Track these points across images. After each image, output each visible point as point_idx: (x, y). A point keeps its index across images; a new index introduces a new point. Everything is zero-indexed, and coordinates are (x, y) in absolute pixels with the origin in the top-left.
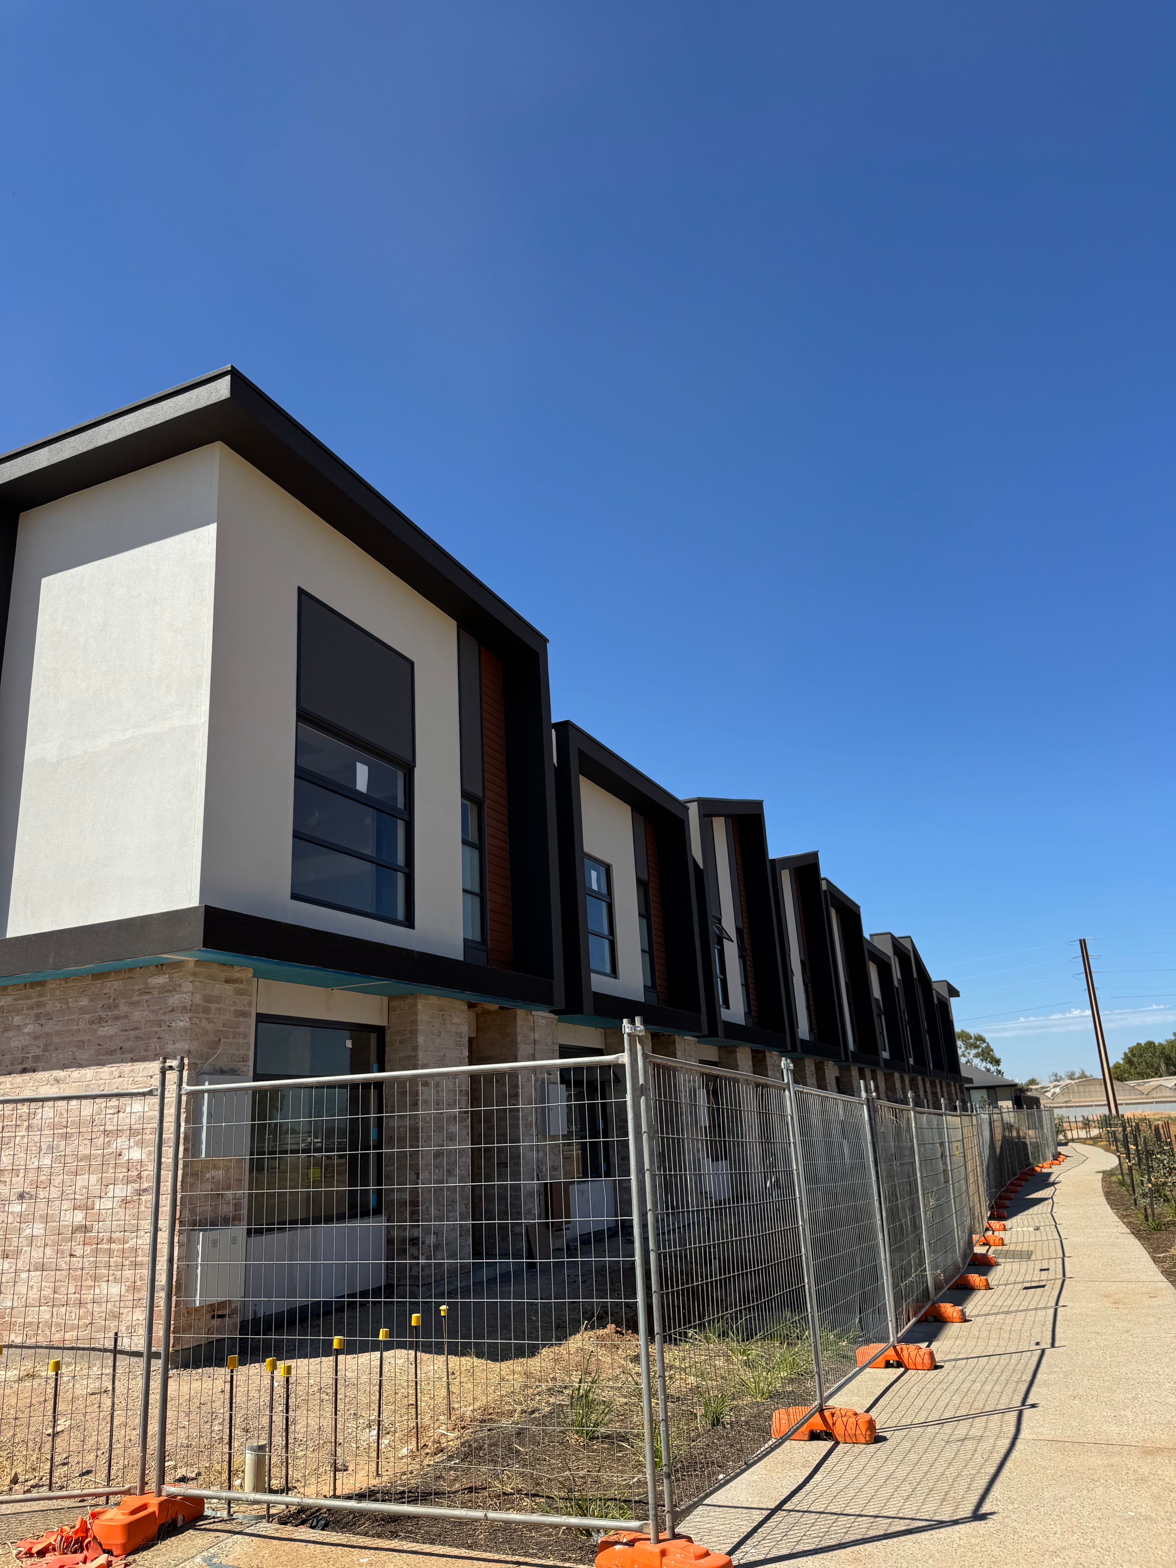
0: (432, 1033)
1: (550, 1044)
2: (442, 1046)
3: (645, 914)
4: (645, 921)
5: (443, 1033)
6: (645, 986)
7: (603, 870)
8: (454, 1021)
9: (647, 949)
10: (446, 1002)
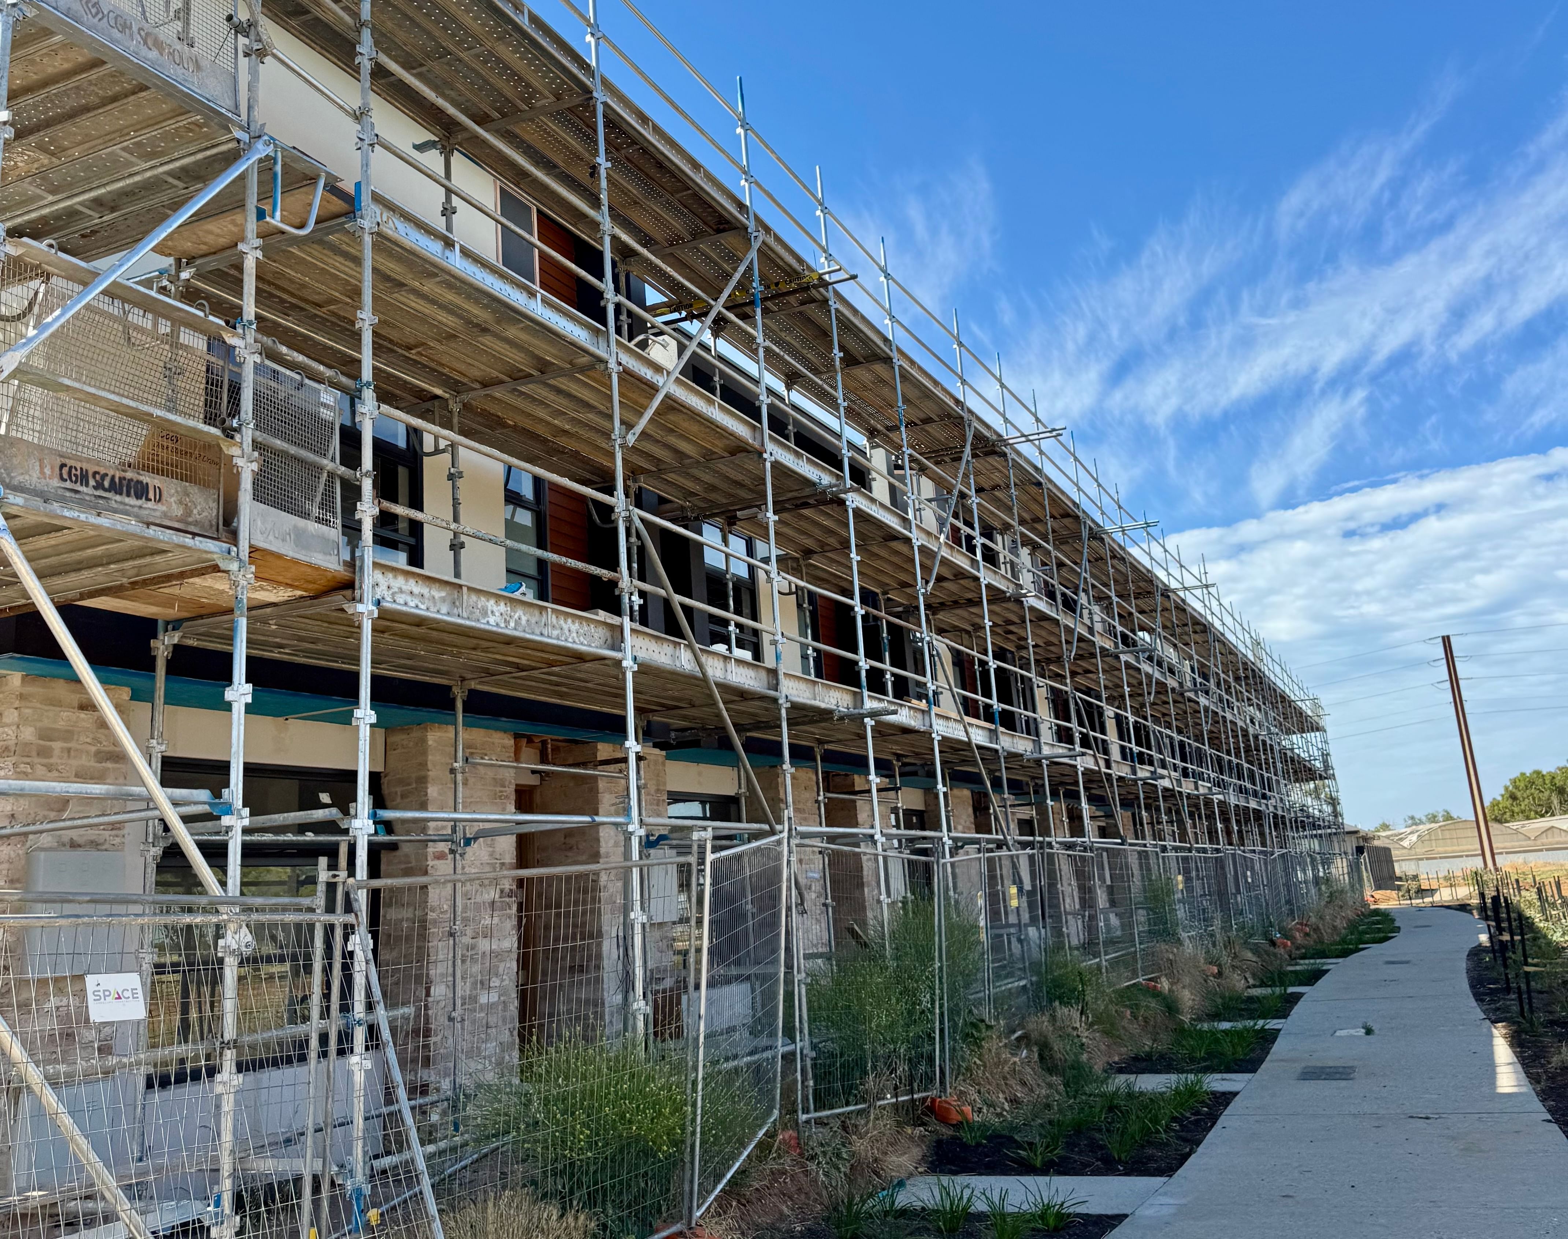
5: (471, 780)
8: (492, 762)
10: (477, 734)
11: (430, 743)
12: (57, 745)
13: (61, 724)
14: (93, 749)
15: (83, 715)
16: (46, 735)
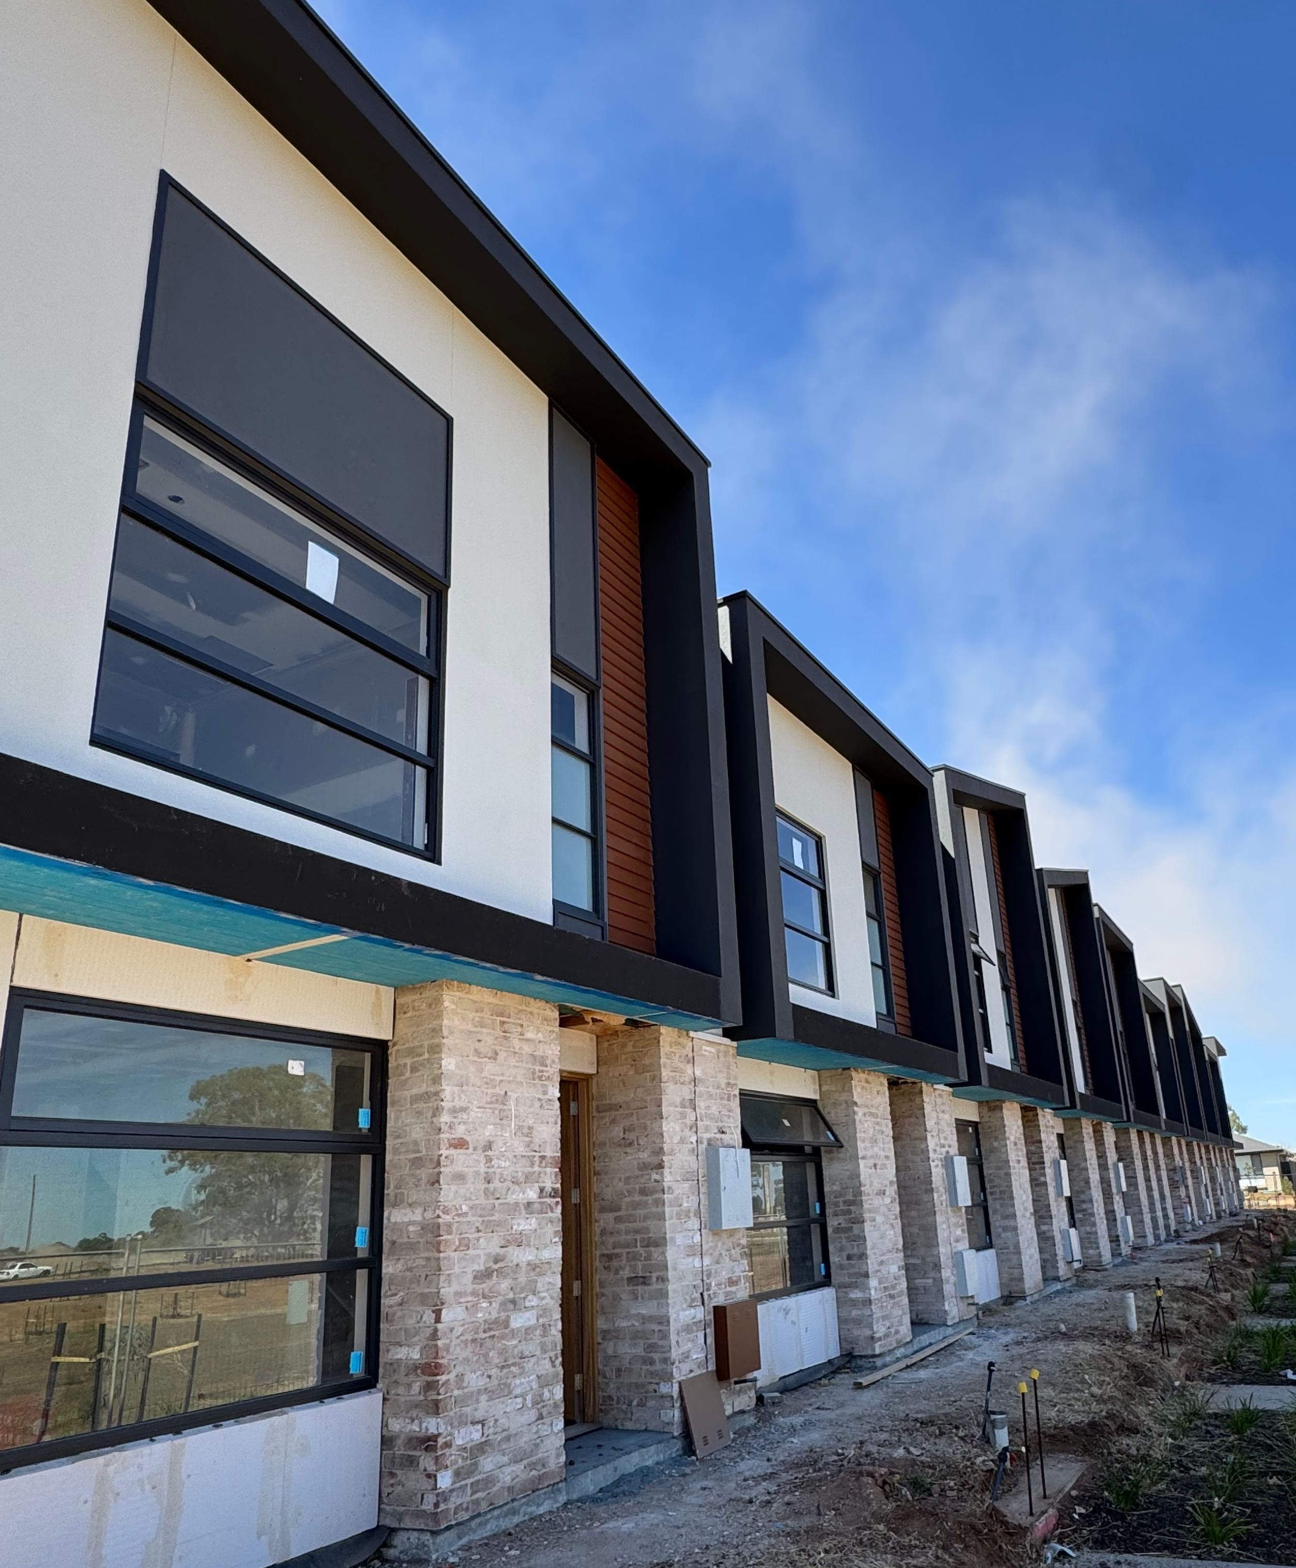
0: (477, 1052)
1: (723, 1085)
2: (498, 1078)
3: (875, 914)
4: (876, 924)
5: (502, 1056)
6: (877, 1013)
7: (812, 843)
8: (529, 1035)
9: (879, 962)
10: (510, 1001)
11: (446, 1004)
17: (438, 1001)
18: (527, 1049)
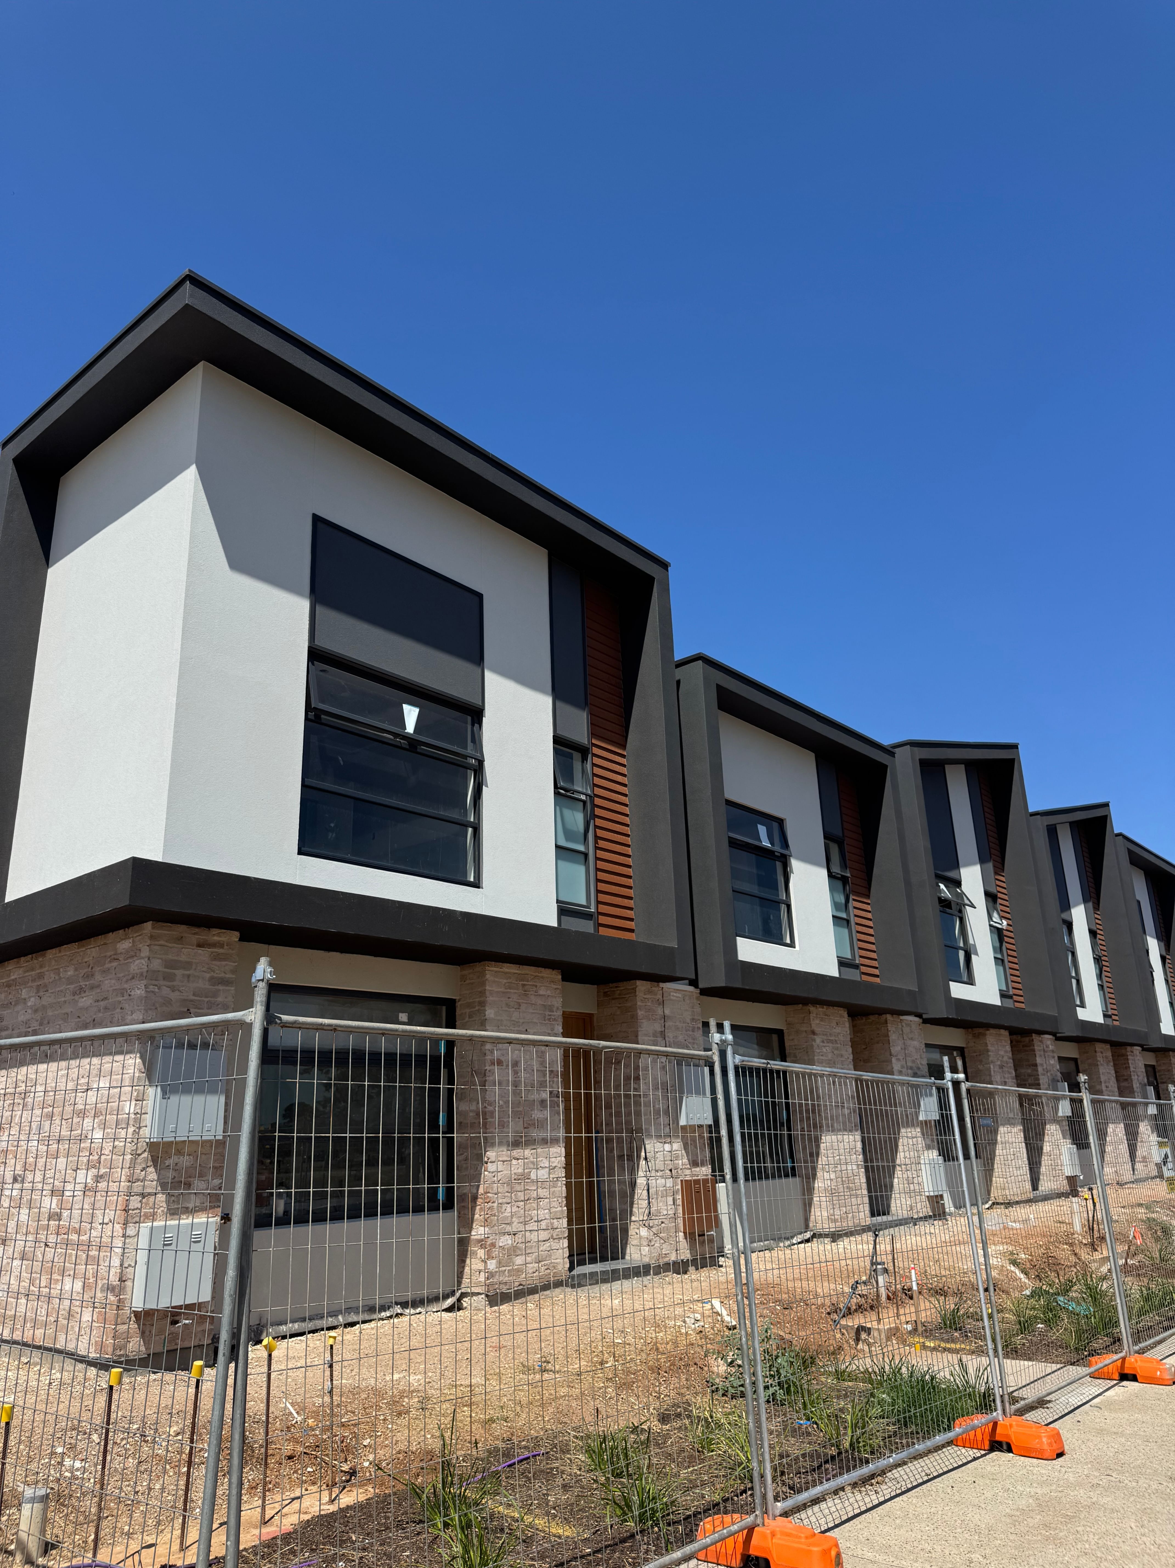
0: (507, 1004)
2: (521, 1021)
3: (840, 875)
5: (523, 1007)
6: (839, 958)
7: (776, 828)
8: (541, 992)
9: (843, 915)
11: (488, 976)
12: (179, 973)
13: (183, 958)
14: (208, 976)
15: (200, 951)
16: (171, 965)
17: (482, 974)
18: (540, 1002)
